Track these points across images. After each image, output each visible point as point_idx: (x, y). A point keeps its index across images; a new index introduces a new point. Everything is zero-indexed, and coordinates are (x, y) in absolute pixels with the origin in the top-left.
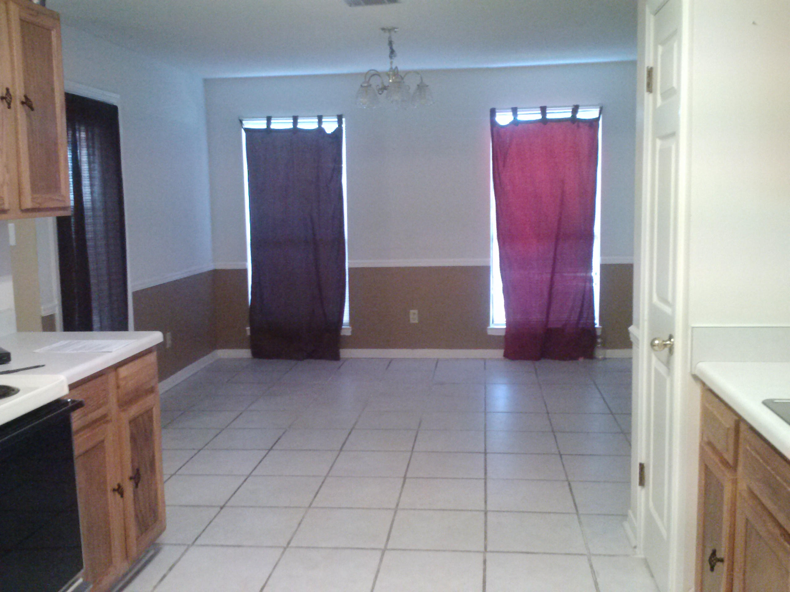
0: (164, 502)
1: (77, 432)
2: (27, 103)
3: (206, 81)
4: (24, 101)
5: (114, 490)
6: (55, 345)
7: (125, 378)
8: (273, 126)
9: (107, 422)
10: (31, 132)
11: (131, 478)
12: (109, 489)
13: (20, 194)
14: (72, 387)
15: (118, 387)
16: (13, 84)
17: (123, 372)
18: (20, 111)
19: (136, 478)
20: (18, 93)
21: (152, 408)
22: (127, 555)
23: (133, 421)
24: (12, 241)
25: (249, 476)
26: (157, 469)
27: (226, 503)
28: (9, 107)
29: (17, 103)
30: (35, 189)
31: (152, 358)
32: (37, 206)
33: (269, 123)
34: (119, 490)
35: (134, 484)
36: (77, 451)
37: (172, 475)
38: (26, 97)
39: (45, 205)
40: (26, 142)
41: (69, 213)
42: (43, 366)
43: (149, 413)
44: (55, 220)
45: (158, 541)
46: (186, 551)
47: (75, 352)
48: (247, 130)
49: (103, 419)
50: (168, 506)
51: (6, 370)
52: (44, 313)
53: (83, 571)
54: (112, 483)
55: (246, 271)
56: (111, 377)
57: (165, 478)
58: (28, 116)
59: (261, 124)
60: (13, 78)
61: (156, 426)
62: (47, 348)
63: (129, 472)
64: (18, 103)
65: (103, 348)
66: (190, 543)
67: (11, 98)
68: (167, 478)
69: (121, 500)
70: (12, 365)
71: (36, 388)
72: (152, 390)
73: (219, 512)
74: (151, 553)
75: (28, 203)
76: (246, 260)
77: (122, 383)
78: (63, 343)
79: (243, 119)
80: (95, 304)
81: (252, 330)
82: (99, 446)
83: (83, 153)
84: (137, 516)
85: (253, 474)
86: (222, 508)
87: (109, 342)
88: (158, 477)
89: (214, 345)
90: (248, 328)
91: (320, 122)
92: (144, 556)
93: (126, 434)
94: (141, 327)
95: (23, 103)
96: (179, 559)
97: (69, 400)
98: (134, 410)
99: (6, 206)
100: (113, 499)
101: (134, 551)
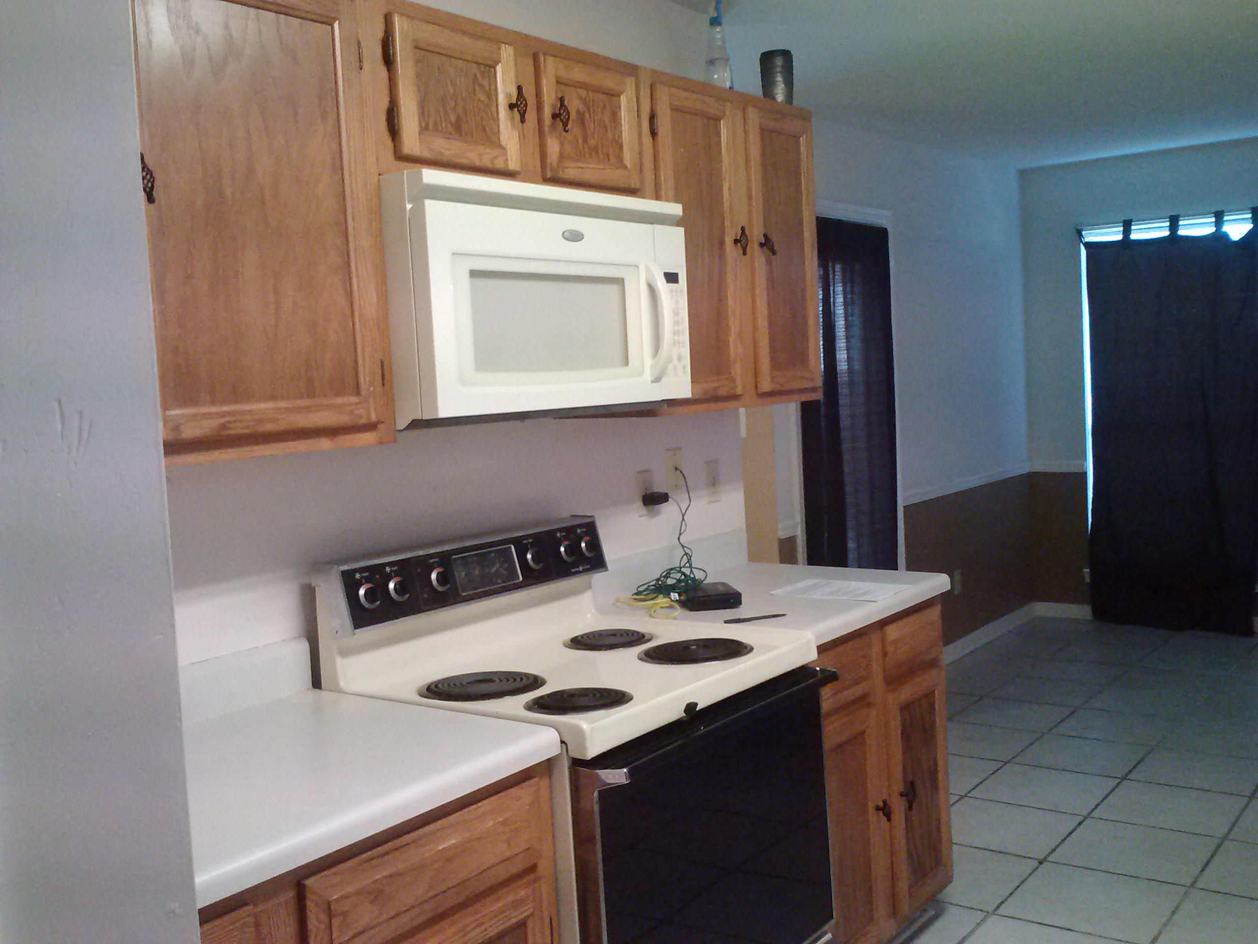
0: (950, 839)
1: (829, 715)
2: (767, 244)
3: (1023, 174)
4: (763, 241)
5: (878, 809)
6: (800, 585)
7: (895, 642)
8: (1134, 236)
9: (869, 705)
10: (772, 283)
11: (902, 795)
12: (871, 806)
13: (756, 374)
14: (822, 649)
15: (885, 654)
16: (750, 221)
17: (892, 632)
18: (758, 256)
19: (910, 794)
20: (756, 234)
21: (934, 692)
22: (894, 911)
23: (905, 708)
24: (743, 433)
25: (1085, 818)
26: (941, 784)
27: (1048, 855)
28: (745, 253)
29: (754, 247)
30: (775, 363)
31: (935, 613)
32: (778, 387)
33: (1127, 231)
34: (885, 810)
35: (907, 805)
36: (827, 742)
37: (962, 797)
38: (765, 236)
39: (788, 387)
40: (765, 298)
41: (819, 396)
42: (784, 615)
43: (929, 696)
44: (799, 406)
45: (940, 897)
46: (983, 921)
47: (825, 597)
48: (1088, 245)
49: (863, 701)
50: (956, 844)
51: (736, 618)
52: (783, 534)
53: (832, 923)
54: (875, 798)
55: (1084, 475)
56: (875, 638)
57: (953, 799)
58: (769, 262)
59: (1114, 235)
60: (750, 213)
61: (939, 720)
62: (788, 588)
63: (899, 786)
64: (756, 246)
65: (865, 593)
66: (990, 909)
67: (747, 241)
68: (955, 800)
69: (888, 824)
70: (743, 611)
71: (775, 648)
72: (933, 664)
73: (1037, 868)
74: (932, 913)
75: (766, 386)
76: (1084, 457)
77: (890, 649)
78: (809, 582)
79: (1083, 228)
80: (851, 523)
81: (1092, 575)
82: (858, 739)
83: (838, 303)
84: (909, 854)
85: (1094, 814)
86: (1041, 863)
87: (871, 586)
88: (942, 796)
89: (1030, 595)
90: (1087, 570)
91: (1219, 223)
92: (921, 916)
93: (896, 725)
94: (917, 564)
95: (762, 245)
96: (973, 932)
97: (818, 669)
98: (906, 693)
99: (739, 391)
100: (876, 821)
101: (905, 908)
